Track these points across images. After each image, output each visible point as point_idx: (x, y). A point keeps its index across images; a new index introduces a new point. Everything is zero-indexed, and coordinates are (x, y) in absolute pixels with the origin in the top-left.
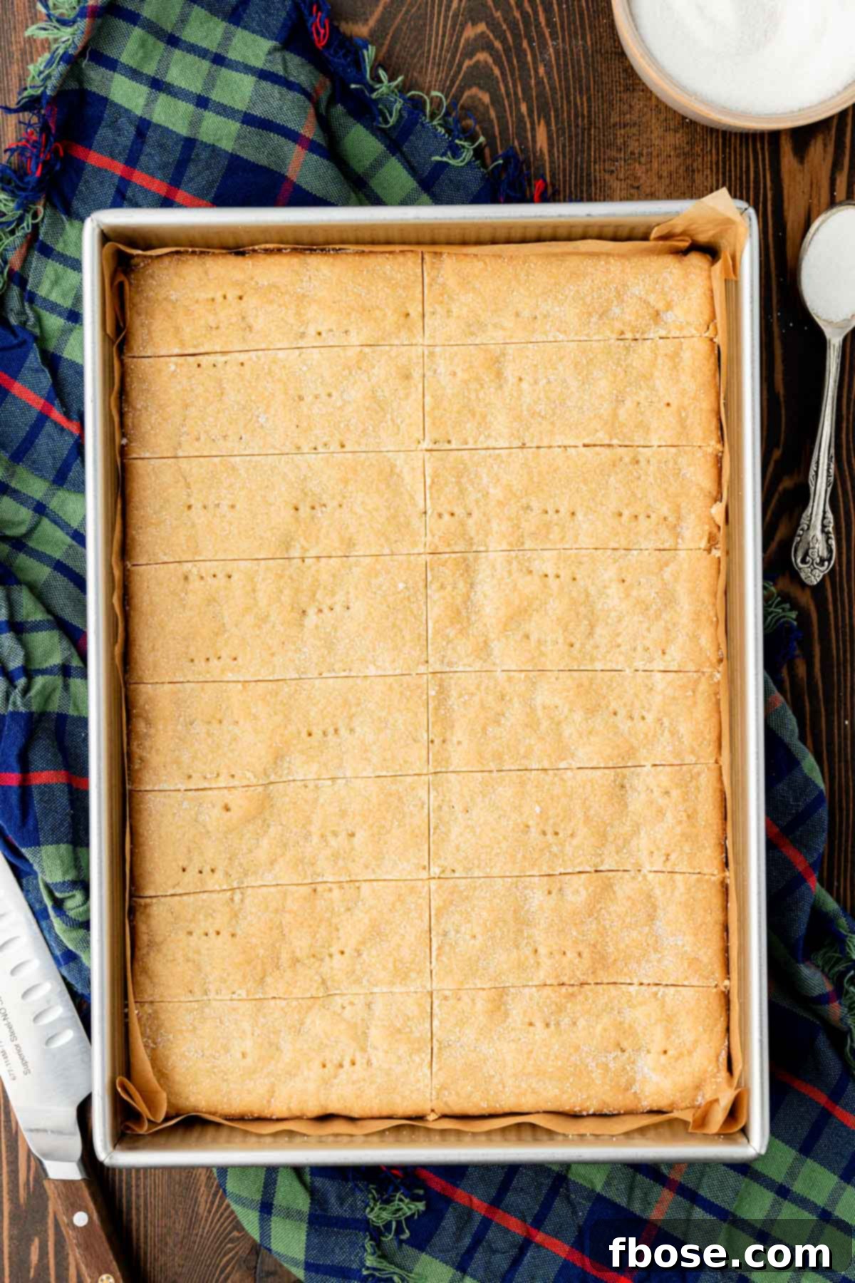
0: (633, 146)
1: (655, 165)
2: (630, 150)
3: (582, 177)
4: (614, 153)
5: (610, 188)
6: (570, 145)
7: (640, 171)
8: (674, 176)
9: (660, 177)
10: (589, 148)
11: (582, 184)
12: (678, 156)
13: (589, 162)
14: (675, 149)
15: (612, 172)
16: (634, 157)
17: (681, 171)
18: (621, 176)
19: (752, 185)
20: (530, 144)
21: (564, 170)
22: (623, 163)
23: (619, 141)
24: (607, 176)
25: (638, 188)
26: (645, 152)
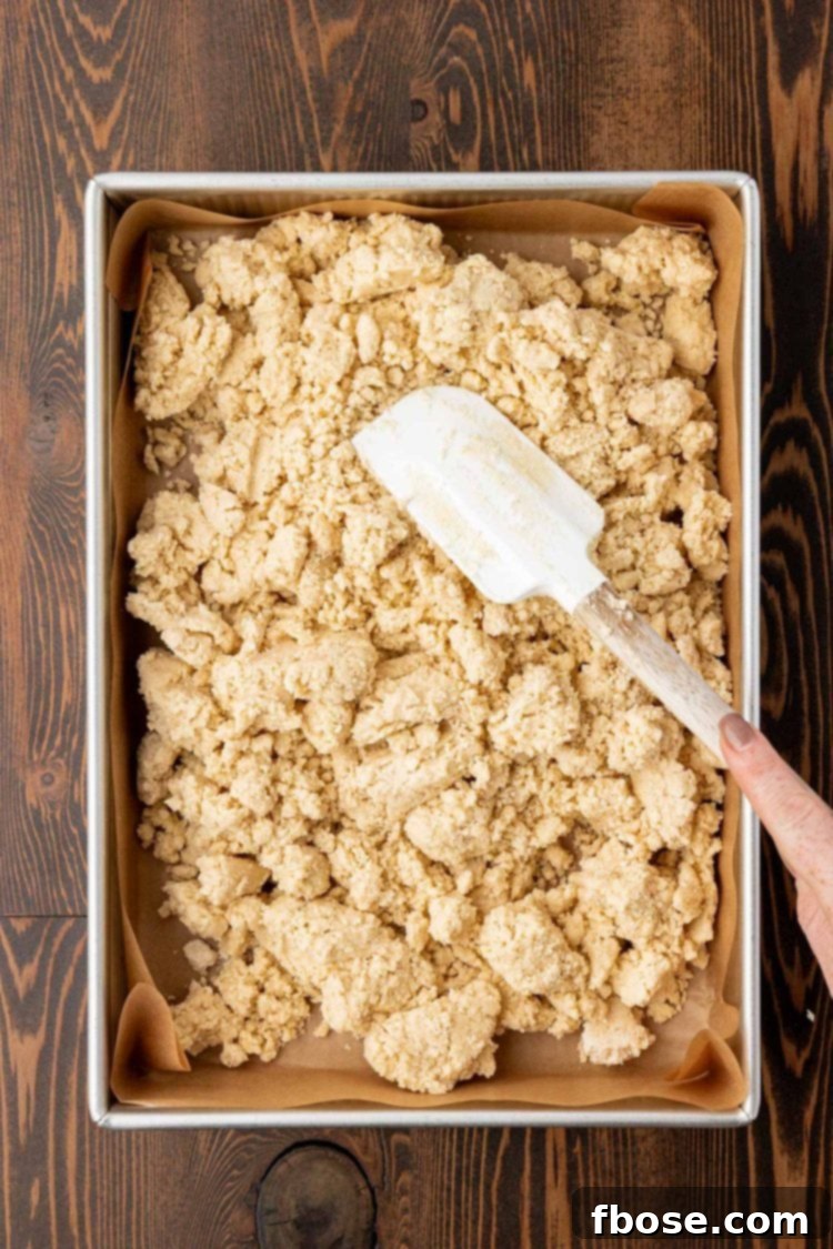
0: (621, 81)
1: (643, 100)
2: (618, 84)
3: (570, 113)
4: (602, 89)
5: (598, 124)
6: (558, 81)
7: (627, 105)
8: (663, 111)
9: (648, 112)
10: (577, 83)
11: (570, 120)
12: (665, 91)
13: (577, 98)
14: (663, 83)
15: (600, 108)
16: (622, 93)
17: (670, 105)
18: (610, 111)
19: (740, 119)
20: (518, 81)
21: (552, 106)
22: (610, 98)
23: (607, 76)
24: (595, 112)
25: (626, 123)
26: (633, 87)
